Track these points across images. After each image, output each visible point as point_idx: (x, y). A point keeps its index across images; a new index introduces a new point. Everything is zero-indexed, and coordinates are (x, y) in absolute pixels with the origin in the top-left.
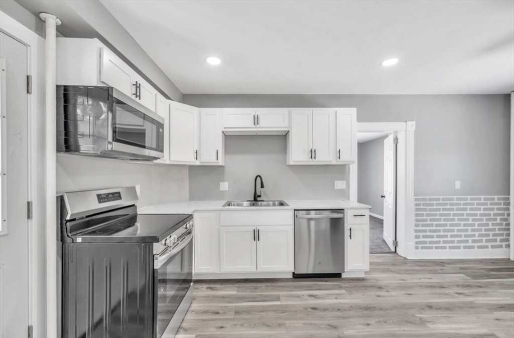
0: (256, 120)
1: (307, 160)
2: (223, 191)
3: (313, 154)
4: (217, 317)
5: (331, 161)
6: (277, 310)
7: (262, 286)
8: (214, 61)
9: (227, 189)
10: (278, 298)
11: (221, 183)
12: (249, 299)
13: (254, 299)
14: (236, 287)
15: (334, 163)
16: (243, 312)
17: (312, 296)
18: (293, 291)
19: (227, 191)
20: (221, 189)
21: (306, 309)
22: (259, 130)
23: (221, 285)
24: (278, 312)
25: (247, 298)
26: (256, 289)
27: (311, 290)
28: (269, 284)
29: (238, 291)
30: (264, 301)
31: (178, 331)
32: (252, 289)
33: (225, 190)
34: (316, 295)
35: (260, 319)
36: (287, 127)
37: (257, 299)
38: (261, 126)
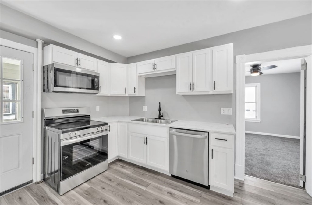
0: (154, 66)
1: (188, 91)
2: (144, 111)
3: (192, 86)
4: (108, 182)
5: (209, 92)
6: (138, 192)
7: (147, 175)
8: (117, 37)
9: (146, 110)
10: (147, 185)
11: (143, 107)
12: (132, 180)
13: (134, 180)
14: (134, 170)
15: (211, 92)
16: (122, 185)
17: (170, 193)
18: (162, 185)
19: (146, 111)
20: (143, 110)
21: (156, 200)
22: (157, 72)
23: (129, 166)
24: (138, 194)
25: (133, 179)
26: (143, 175)
27: (174, 189)
28: (152, 175)
29: (132, 173)
30: (138, 183)
31: (87, 181)
32: (140, 174)
33: (145, 111)
34: (174, 194)
35: (124, 193)
36: (174, 68)
37: (136, 181)
38: (158, 70)
